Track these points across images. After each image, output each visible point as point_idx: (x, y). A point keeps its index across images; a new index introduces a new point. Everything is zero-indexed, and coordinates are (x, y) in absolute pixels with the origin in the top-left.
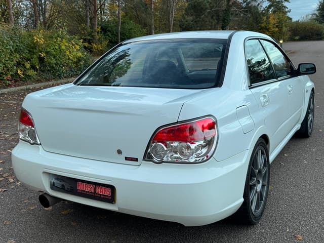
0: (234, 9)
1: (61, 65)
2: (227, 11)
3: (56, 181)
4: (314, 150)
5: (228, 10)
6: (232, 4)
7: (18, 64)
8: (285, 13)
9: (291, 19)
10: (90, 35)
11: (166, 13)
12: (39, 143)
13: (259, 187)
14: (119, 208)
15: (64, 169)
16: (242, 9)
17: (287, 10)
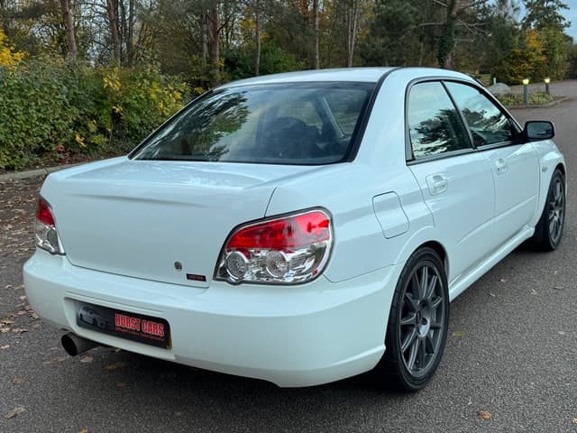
0: (459, 23)
1: (150, 127)
2: (446, 27)
3: (84, 313)
4: (556, 272)
5: (450, 25)
6: (458, 14)
7: (77, 125)
8: (561, 28)
9: (571, 39)
10: (207, 73)
11: (342, 32)
12: (62, 251)
13: (424, 330)
14: (176, 356)
15: (100, 294)
16: (475, 22)
17: (563, 23)
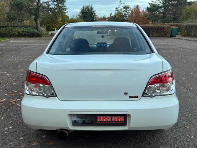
0: (41, 8)
2: (37, 9)
3: (77, 119)
8: (65, 13)
9: (68, 17)
12: (55, 95)
14: (129, 128)
16: (46, 9)
